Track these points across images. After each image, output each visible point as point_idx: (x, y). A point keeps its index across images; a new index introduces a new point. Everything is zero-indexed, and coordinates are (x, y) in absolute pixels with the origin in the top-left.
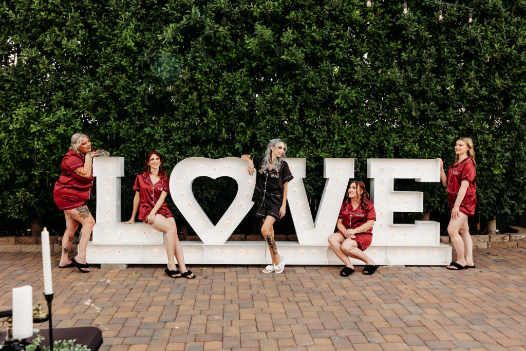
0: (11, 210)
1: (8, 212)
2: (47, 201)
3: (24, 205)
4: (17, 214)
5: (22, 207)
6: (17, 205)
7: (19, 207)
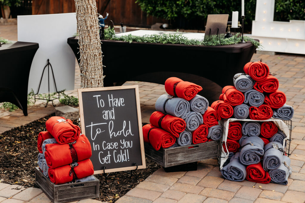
0: (197, 9)
1: (195, 11)
2: (221, 4)
3: (206, 6)
4: (202, 12)
5: (205, 7)
6: (202, 6)
7: (203, 7)
